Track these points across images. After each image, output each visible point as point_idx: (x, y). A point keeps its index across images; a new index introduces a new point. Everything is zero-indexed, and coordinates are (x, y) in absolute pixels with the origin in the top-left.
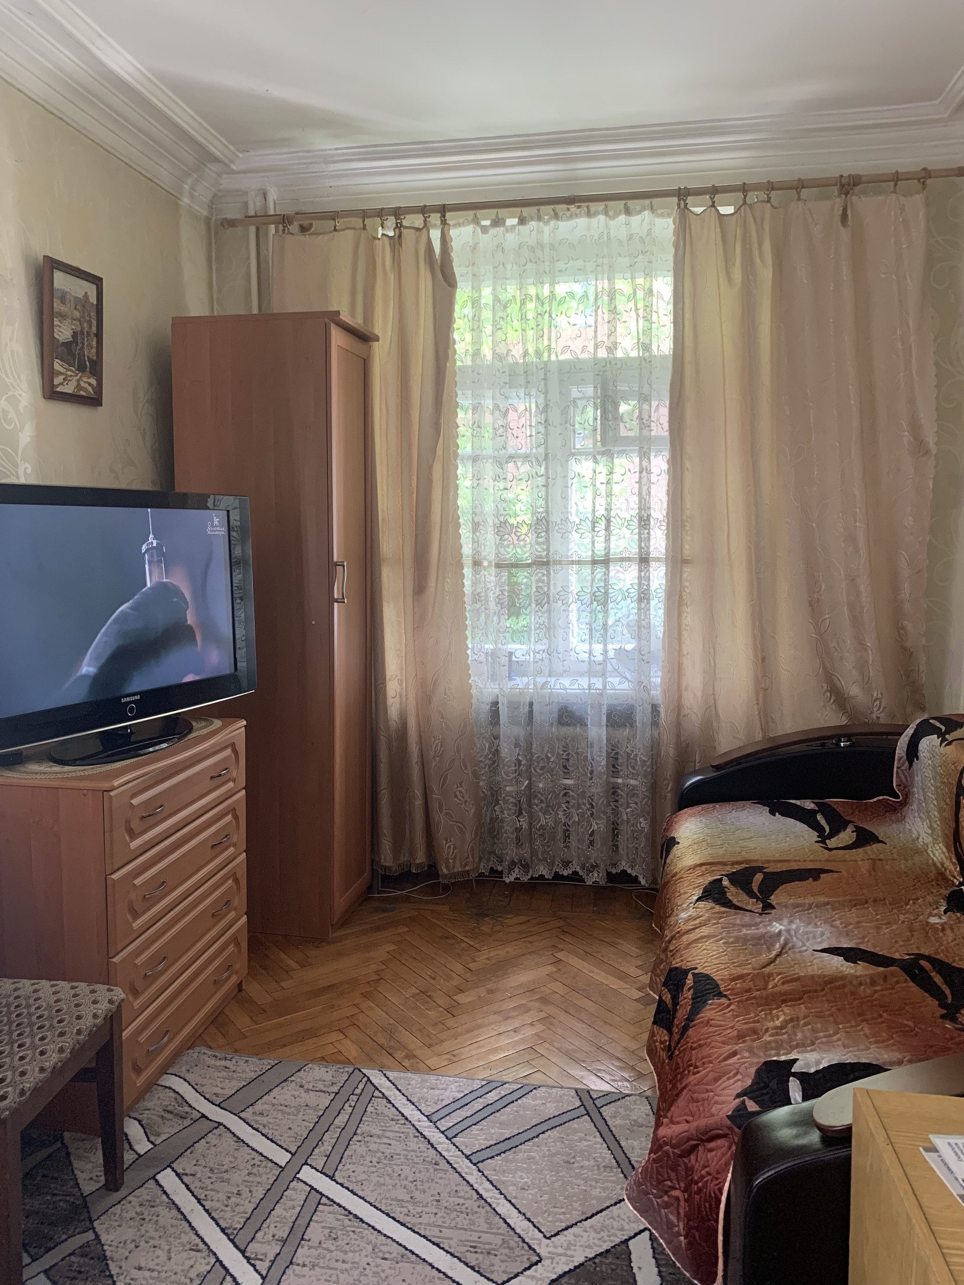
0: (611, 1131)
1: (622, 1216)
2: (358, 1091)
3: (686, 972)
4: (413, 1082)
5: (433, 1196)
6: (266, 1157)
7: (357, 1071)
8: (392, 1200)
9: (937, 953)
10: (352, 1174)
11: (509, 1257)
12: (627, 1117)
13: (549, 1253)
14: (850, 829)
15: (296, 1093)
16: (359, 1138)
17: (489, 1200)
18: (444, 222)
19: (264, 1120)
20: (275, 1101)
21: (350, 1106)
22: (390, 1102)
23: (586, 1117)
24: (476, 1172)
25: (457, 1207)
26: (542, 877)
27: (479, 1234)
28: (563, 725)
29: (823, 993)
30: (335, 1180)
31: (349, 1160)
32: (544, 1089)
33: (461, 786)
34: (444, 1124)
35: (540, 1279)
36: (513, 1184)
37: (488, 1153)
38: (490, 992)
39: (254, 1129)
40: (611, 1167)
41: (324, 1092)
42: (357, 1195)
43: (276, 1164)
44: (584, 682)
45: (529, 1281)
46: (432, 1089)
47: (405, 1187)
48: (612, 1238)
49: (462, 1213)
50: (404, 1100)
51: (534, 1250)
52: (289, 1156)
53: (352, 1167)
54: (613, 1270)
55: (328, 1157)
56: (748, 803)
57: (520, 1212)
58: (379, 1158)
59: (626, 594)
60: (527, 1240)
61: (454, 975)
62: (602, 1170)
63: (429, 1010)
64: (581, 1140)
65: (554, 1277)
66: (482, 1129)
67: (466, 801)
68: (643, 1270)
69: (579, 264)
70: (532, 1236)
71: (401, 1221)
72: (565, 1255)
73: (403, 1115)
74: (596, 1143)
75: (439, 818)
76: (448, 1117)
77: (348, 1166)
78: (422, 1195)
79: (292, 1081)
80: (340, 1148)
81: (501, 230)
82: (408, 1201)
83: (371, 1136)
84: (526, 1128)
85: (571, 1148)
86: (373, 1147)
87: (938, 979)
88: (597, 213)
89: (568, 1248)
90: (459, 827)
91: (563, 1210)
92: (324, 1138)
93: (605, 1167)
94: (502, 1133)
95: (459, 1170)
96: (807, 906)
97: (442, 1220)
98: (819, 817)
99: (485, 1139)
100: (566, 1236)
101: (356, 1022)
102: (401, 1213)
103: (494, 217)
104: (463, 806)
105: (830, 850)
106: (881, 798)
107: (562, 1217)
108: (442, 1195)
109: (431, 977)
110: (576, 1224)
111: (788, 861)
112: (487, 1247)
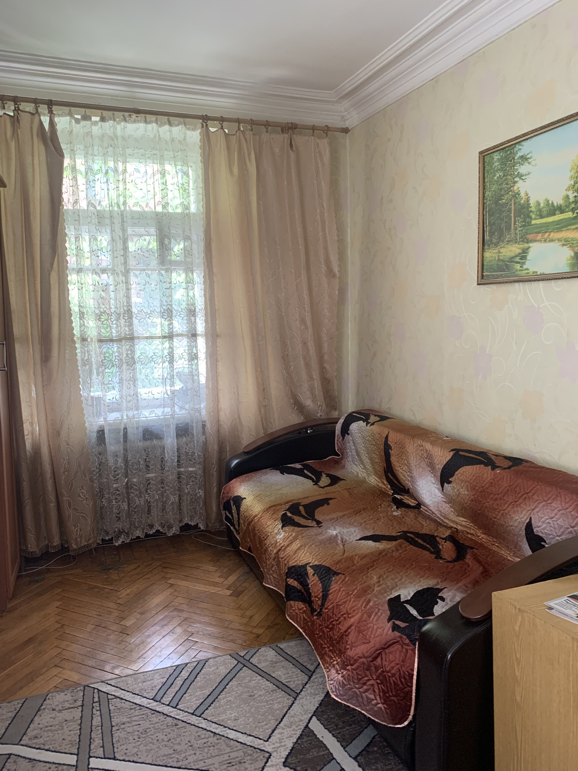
0: (263, 671)
1: (297, 714)
2: (96, 699)
3: (304, 566)
4: (129, 682)
5: (186, 744)
6: (58, 764)
7: (86, 687)
8: (163, 756)
9: (409, 529)
10: (126, 751)
11: (253, 760)
12: (266, 660)
13: (273, 748)
14: (324, 476)
15: (53, 715)
16: (117, 728)
17: (221, 733)
18: (51, 112)
19: (41, 740)
20: (41, 726)
21: (97, 711)
22: (122, 699)
23: (245, 668)
24: (203, 721)
25: (205, 745)
26: (138, 537)
27: (228, 755)
28: (146, 440)
29: (380, 560)
30: (117, 760)
31: (119, 744)
32: (211, 660)
33: (83, 489)
34: (166, 700)
35: (277, 765)
36: (229, 720)
37: (203, 707)
38: (142, 613)
39: (37, 749)
40: (275, 690)
41: (72, 708)
42: (138, 762)
43: (69, 765)
44: (159, 412)
45: (272, 768)
46: (144, 682)
47: (166, 746)
48: (299, 727)
49: (210, 747)
50: (131, 694)
51: (263, 750)
52: (75, 757)
53: (124, 747)
54: (310, 744)
55: (103, 747)
56: (268, 470)
57: (242, 733)
58: (138, 735)
59: (181, 356)
60: (256, 747)
61: (112, 610)
62: (271, 693)
63: (110, 635)
64: (250, 681)
65: (283, 760)
66: (191, 695)
67: (87, 499)
68: (324, 737)
69: (142, 151)
70: (257, 743)
71: (177, 766)
72: (281, 746)
73: (136, 704)
74: (259, 680)
75: (68, 512)
76: (165, 696)
77: (120, 748)
78: (179, 747)
79: (44, 709)
80: (107, 739)
81: (88, 123)
82: (173, 753)
83: (124, 724)
84: (216, 685)
85: (248, 688)
86: (130, 730)
87: (420, 541)
88: (150, 122)
89: (281, 742)
90: (83, 516)
91: (265, 723)
92: (92, 737)
93: (272, 691)
94: (204, 693)
95: (193, 723)
96: (336, 519)
97: (201, 756)
98: (306, 472)
99: (196, 700)
100: (275, 736)
101: (64, 657)
102: (173, 761)
103: (83, 114)
104: (84, 502)
105: (323, 488)
106: (330, 457)
107: (266, 727)
108: (192, 742)
109: (97, 615)
110: (276, 727)
111: (308, 497)
112: (237, 760)
